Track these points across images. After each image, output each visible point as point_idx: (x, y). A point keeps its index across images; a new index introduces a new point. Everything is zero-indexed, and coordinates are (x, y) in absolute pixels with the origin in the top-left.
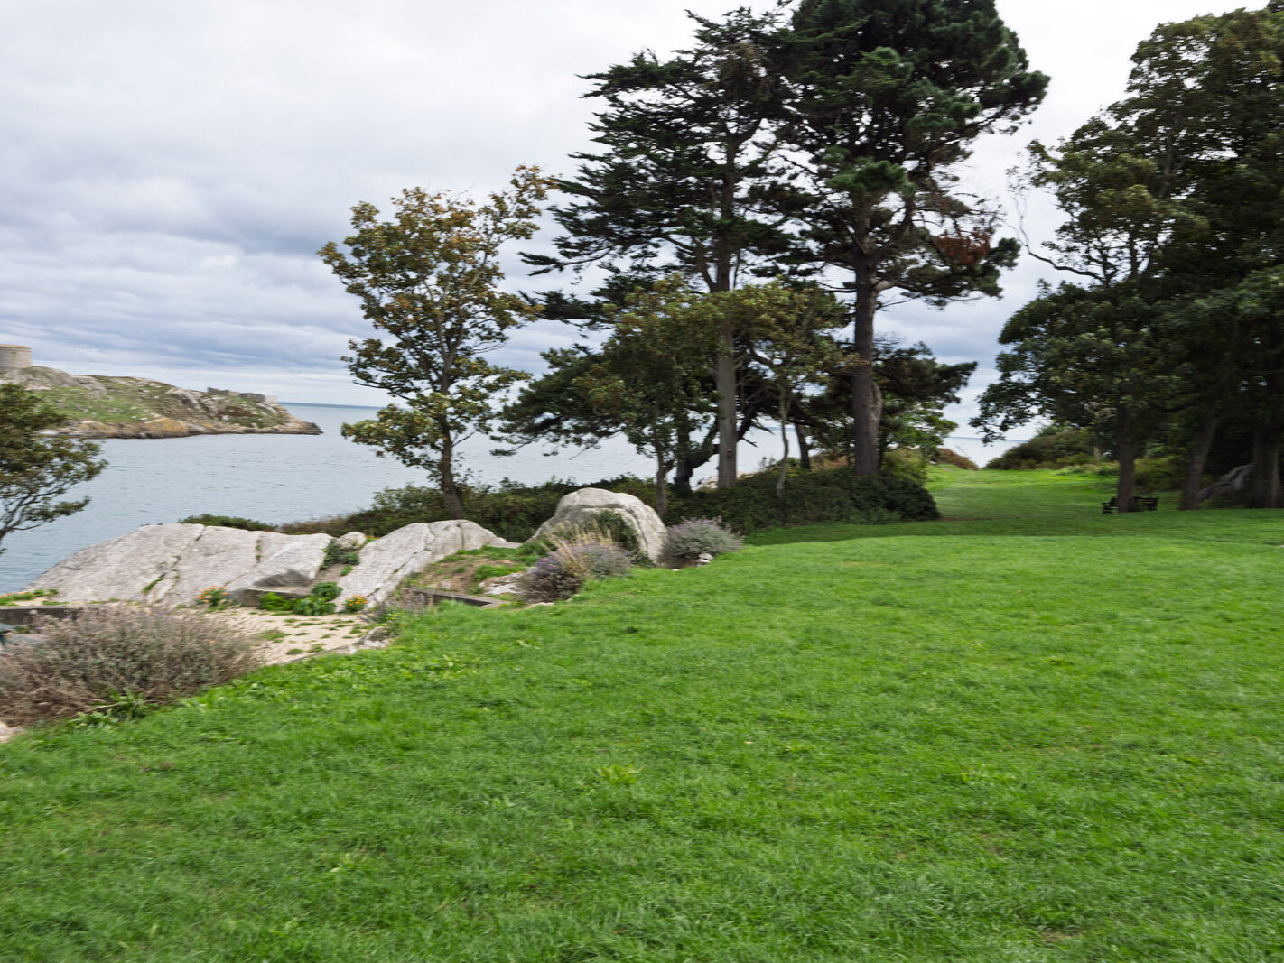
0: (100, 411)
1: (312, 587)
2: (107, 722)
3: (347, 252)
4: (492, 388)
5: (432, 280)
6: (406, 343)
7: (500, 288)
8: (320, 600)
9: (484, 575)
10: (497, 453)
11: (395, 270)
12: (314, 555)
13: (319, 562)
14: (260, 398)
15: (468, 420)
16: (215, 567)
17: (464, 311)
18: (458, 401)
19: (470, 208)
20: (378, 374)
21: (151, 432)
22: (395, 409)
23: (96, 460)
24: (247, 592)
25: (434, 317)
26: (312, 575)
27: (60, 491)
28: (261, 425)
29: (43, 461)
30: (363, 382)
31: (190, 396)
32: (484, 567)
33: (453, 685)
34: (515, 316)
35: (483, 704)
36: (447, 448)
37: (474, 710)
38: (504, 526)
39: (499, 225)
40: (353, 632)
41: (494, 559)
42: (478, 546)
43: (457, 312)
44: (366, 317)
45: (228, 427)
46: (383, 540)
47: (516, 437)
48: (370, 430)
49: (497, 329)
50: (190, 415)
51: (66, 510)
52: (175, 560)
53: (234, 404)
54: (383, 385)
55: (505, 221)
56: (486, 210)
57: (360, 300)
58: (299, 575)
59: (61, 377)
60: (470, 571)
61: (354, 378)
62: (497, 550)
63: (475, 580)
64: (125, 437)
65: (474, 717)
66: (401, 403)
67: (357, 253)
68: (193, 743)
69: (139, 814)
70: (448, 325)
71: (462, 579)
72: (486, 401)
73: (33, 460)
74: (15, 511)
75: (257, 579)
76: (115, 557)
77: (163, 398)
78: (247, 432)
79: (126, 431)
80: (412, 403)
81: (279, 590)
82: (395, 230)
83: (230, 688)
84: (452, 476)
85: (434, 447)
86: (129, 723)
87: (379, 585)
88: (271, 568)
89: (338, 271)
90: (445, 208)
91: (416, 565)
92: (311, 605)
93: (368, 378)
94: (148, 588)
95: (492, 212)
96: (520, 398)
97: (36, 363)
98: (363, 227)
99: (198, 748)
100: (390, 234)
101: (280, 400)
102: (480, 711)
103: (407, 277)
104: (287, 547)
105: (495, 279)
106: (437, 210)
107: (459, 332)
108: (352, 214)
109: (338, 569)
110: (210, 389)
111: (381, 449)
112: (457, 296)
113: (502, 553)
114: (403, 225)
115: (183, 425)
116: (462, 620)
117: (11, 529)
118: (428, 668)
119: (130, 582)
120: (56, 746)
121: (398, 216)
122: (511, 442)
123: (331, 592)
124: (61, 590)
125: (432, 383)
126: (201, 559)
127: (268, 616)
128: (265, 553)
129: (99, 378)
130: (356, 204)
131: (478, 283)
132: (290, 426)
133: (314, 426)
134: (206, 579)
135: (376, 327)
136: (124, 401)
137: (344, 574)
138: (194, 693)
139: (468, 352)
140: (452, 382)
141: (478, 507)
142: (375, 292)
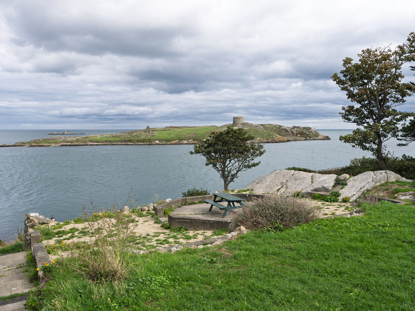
0: (262, 135)
1: (330, 192)
2: (272, 231)
3: (341, 76)
4: (398, 120)
5: (373, 82)
6: (363, 106)
7: (402, 81)
8: (333, 197)
9: (397, 191)
10: (400, 145)
11: (359, 80)
12: (331, 181)
13: (332, 184)
14: (310, 128)
15: (388, 133)
16: (298, 184)
17: (387, 92)
18: (384, 126)
19: (389, 53)
20: (352, 118)
21: (276, 141)
22: (359, 130)
23: (262, 150)
24: (309, 193)
25: (374, 96)
26: (330, 188)
27: (253, 160)
28: (310, 137)
29: (248, 151)
30: (347, 121)
31: (287, 129)
32: (397, 189)
33: (391, 233)
34: (409, 92)
35: (404, 242)
36: (380, 144)
37: (400, 243)
38: (404, 173)
39: (402, 57)
40: (346, 209)
41: (401, 186)
42: (394, 181)
43: (384, 93)
44: (348, 98)
45: (300, 138)
46: (356, 177)
47: (408, 139)
48: (350, 138)
49: (401, 98)
50: (288, 135)
51: (254, 165)
52: (286, 181)
53: (301, 131)
54: (354, 122)
55: (404, 55)
56: (396, 53)
57: (346, 92)
58: (326, 188)
59: (251, 125)
60: (391, 190)
61: (344, 120)
62: (402, 182)
63: (393, 193)
64: (269, 142)
65: (401, 246)
66: (362, 128)
67: (345, 76)
68: (298, 241)
69: (285, 262)
70: (380, 98)
71: (387, 193)
72: (396, 125)
73: (245, 150)
74: (241, 165)
75: (312, 189)
76: (268, 180)
77: (280, 130)
78: (305, 140)
79: (269, 141)
80: (365, 127)
81: (319, 193)
82: (359, 66)
83: (308, 225)
84: (382, 154)
85: (374, 143)
86: (278, 232)
87: (355, 193)
88: (316, 185)
89: (338, 83)
90: (379, 54)
91: (368, 187)
92: (330, 199)
93: (349, 120)
94: (278, 190)
95: (399, 53)
96: (410, 123)
97: (245, 122)
98: (347, 66)
99: (300, 243)
100: (357, 67)
101: (316, 129)
102: (403, 244)
103: (364, 82)
104: (321, 179)
105: (400, 79)
106: (375, 56)
107: (385, 100)
108: (343, 62)
109: (339, 187)
110: (293, 126)
111: (354, 144)
112: (384, 87)
113: (405, 184)
114: (362, 63)
115: (286, 138)
116: (391, 208)
117: (240, 171)
118: (379, 225)
119: (273, 188)
120: (259, 237)
121: (360, 60)
122: (406, 141)
123: (337, 195)
124: (254, 189)
125: (373, 119)
126: (294, 181)
127: (316, 201)
128: (314, 180)
129: (261, 125)
130: (344, 58)
131: (392, 81)
132: (320, 137)
133: (328, 137)
134: (295, 188)
135: (352, 101)
136: (269, 132)
137: (341, 189)
138: (297, 225)
139: (388, 107)
140: (382, 119)
141: (392, 165)
142: (352, 89)
